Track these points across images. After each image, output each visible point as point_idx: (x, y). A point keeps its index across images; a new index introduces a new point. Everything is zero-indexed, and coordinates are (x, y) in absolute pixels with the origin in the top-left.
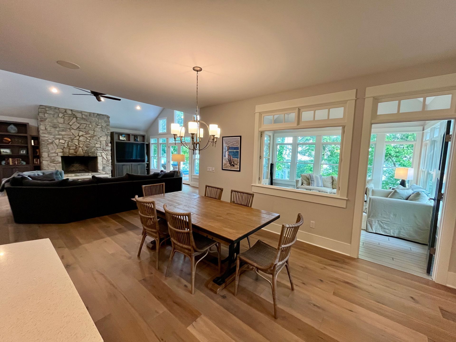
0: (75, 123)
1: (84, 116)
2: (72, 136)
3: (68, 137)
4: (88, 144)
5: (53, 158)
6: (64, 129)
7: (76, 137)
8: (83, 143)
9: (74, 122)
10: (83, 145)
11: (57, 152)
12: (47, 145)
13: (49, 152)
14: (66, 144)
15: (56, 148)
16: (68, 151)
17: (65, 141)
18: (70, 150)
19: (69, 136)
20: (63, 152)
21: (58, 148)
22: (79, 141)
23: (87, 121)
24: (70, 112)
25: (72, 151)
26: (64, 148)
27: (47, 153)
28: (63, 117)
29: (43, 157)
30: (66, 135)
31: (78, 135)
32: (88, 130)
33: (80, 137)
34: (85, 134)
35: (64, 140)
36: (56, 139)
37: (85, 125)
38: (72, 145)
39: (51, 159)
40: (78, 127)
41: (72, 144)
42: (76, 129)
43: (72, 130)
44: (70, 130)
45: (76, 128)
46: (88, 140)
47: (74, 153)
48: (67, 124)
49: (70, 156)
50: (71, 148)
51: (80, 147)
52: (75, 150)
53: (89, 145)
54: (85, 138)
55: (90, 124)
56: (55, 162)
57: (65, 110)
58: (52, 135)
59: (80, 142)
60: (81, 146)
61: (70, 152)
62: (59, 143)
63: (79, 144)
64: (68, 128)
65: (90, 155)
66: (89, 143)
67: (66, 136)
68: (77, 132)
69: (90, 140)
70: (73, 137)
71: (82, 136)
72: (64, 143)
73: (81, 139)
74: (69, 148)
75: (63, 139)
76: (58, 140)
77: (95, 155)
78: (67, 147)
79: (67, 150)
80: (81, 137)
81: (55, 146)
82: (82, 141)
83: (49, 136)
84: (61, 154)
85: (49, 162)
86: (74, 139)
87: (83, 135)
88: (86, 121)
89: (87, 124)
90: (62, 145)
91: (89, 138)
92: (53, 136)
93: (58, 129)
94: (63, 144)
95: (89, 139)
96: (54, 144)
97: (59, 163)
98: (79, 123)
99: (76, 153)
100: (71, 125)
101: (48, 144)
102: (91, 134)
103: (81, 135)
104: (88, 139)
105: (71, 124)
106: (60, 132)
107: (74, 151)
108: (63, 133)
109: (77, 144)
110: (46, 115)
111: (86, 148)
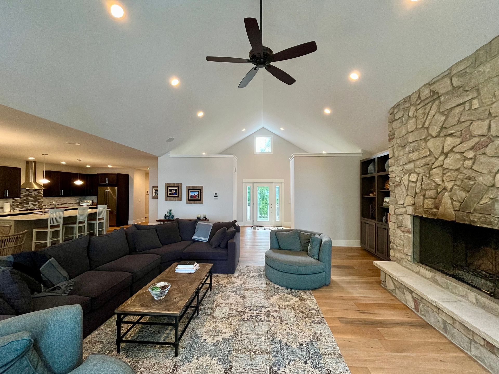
0: (436, 117)
1: (456, 82)
2: (428, 159)
3: (422, 165)
4: (469, 178)
5: (400, 218)
6: (415, 146)
7: (436, 159)
8: (455, 174)
9: (434, 115)
10: (452, 184)
11: (405, 205)
12: (394, 190)
13: (397, 204)
14: (418, 184)
15: (405, 196)
16: (422, 203)
17: (418, 174)
18: (426, 200)
19: (423, 161)
20: (414, 204)
21: (408, 195)
22: (445, 171)
23: (467, 91)
24: (426, 93)
25: (429, 203)
26: (416, 193)
27: (394, 206)
28: (414, 115)
29: (390, 214)
30: (419, 159)
31: (442, 153)
32: (466, 124)
33: (446, 155)
34: (458, 140)
35: (416, 173)
36: (405, 174)
37: (460, 109)
38: (428, 184)
39: (397, 218)
40: (441, 125)
41: (428, 181)
42: (438, 136)
43: (429, 140)
44: (426, 142)
45: (438, 130)
46: (468, 163)
47: (434, 208)
48: (421, 128)
49: (424, 216)
50: (428, 193)
51: (445, 189)
52: (435, 199)
53: (472, 183)
54: (459, 156)
55: (474, 98)
56: (403, 229)
57: (418, 95)
58: (400, 165)
59: (447, 172)
60: (449, 185)
61: (426, 206)
62: (409, 181)
63: (443, 181)
64: (423, 137)
65: (474, 222)
66: (474, 174)
67: (418, 163)
68: (439, 141)
69: (474, 159)
70: (430, 160)
71: (451, 151)
72: (415, 180)
73: (449, 162)
74: (422, 193)
75: (414, 172)
76: (406, 177)
77: (491, 223)
78: (420, 192)
79: (420, 200)
80: (449, 155)
81: (404, 189)
82: (451, 170)
83: (397, 168)
84: (410, 210)
85: (396, 226)
86: (434, 166)
87: (454, 147)
88: (465, 93)
89: (464, 103)
90: (413, 187)
91: (470, 154)
92: (400, 168)
93: (407, 149)
94: (415, 185)
95: (471, 159)
96: (403, 185)
97: (408, 232)
98: (442, 113)
99: (437, 208)
100: (427, 128)
101: (395, 187)
102: (479, 133)
103: (450, 148)
104: (466, 159)
105: (426, 125)
106: (410, 155)
107: (435, 202)
108: (414, 156)
109: (438, 180)
110: (395, 125)
111: (461, 195)
